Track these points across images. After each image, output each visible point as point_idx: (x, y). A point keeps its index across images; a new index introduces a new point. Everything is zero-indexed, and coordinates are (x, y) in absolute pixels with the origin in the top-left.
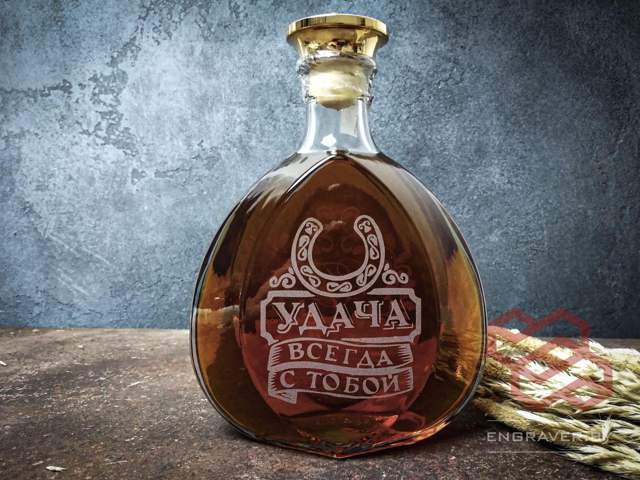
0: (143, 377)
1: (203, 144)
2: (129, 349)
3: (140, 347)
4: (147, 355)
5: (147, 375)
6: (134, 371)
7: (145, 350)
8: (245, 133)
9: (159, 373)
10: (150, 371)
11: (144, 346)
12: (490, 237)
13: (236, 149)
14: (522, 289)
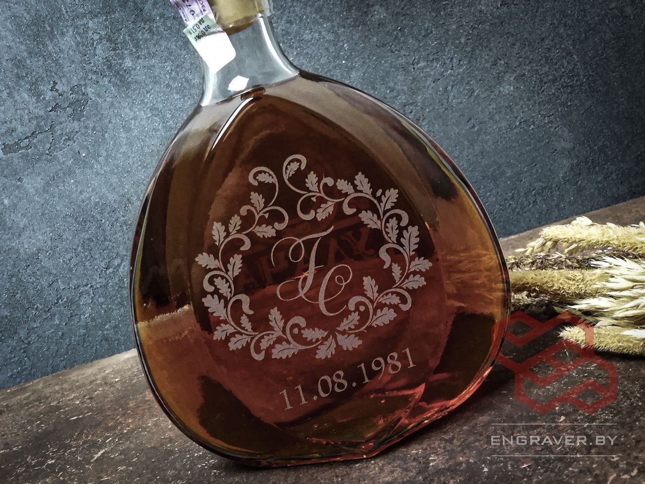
0: (104, 441)
1: (57, 87)
2: (58, 408)
3: (72, 399)
4: (90, 409)
5: (108, 437)
6: (87, 437)
7: (82, 403)
8: (112, 53)
9: (122, 429)
10: (107, 429)
11: (76, 398)
12: (502, 89)
13: (106, 80)
14: (568, 146)
